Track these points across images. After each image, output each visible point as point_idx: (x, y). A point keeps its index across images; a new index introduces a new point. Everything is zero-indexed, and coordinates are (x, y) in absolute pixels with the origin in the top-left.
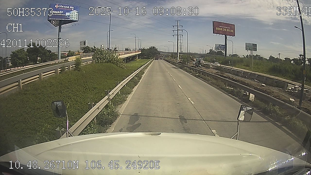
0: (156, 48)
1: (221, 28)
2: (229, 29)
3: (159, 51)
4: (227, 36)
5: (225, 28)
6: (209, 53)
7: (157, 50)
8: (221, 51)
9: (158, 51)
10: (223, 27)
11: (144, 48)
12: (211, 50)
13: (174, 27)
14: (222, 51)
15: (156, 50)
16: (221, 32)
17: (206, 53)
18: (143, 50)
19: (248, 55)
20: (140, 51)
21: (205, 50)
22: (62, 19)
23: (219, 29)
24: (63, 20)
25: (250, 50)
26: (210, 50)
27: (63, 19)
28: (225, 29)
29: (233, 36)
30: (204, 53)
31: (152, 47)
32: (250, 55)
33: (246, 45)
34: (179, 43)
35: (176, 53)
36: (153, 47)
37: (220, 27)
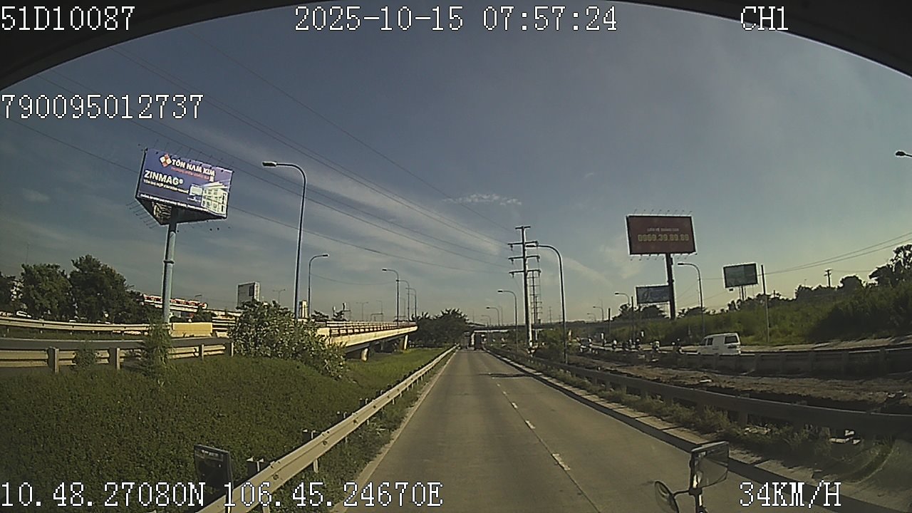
0: (463, 315)
1: (652, 233)
2: (676, 233)
3: (471, 323)
4: (672, 255)
5: (664, 233)
6: (619, 317)
7: (465, 320)
8: (655, 306)
9: (469, 322)
10: (658, 229)
11: (427, 316)
12: (624, 307)
13: (512, 247)
14: (658, 306)
15: (463, 320)
16: (653, 248)
17: (611, 319)
18: (421, 322)
19: (736, 302)
20: (414, 323)
21: (609, 310)
22: (179, 204)
23: (649, 238)
24: (180, 207)
25: (738, 286)
26: (621, 307)
27: (182, 205)
28: (665, 235)
29: (689, 253)
30: (605, 319)
31: (449, 312)
32: (739, 300)
33: (727, 272)
34: (530, 295)
35: (523, 326)
36: (454, 310)
37: (649, 233)
